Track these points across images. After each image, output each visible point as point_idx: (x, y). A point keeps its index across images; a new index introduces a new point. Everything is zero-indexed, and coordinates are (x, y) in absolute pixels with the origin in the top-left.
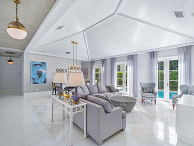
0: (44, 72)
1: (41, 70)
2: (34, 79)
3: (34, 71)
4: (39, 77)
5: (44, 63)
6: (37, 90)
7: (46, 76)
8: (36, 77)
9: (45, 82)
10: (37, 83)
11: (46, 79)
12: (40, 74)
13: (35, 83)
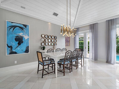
0: (26, 37)
1: (21, 34)
2: (11, 47)
3: (10, 36)
4: (19, 44)
5: (25, 26)
6: (16, 62)
7: (28, 43)
8: (15, 44)
9: (27, 51)
10: (16, 53)
11: (28, 47)
12: (20, 40)
13: (12, 53)
